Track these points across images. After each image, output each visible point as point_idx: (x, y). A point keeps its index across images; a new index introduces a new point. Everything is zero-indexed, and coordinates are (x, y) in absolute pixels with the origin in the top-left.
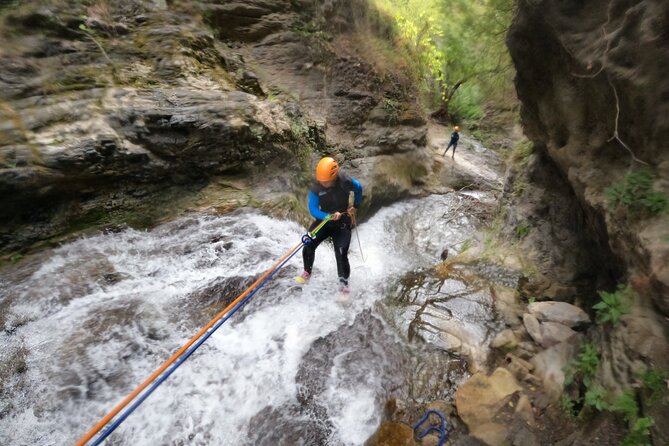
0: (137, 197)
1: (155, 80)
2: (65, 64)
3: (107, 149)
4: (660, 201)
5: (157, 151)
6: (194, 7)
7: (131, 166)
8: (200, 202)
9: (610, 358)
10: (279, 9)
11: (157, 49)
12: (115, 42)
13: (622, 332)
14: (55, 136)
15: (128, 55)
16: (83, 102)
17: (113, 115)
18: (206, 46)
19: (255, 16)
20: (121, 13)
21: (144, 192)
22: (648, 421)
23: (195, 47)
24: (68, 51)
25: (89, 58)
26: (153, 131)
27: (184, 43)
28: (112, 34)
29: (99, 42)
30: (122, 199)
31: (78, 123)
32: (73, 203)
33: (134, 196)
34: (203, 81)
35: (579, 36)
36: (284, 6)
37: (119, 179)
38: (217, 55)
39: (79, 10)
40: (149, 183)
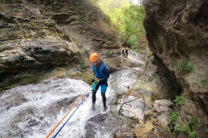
0: (31, 74)
1: (37, 36)
2: (9, 31)
3: (22, 58)
4: (191, 68)
5: (38, 59)
6: (49, 14)
7: (29, 64)
8: (51, 75)
9: (180, 115)
10: (75, 14)
11: (37, 27)
12: (25, 24)
13: (183, 107)
14: (5, 54)
15: (29, 28)
16: (14, 43)
17: (24, 48)
18: (53, 26)
19: (68, 16)
20: (27, 15)
21: (34, 72)
22: (194, 133)
23: (49, 26)
24: (10, 27)
25: (16, 29)
26: (36, 53)
27: (46, 25)
28: (24, 22)
29: (20, 24)
30: (26, 74)
31: (13, 50)
32: (11, 76)
33: (31, 73)
34: (51, 37)
35: (164, 21)
36: (76, 13)
37: (25, 68)
38: (56, 29)
39: (14, 14)
40: (35, 69)
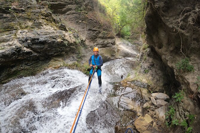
0: (29, 65)
1: (33, 27)
2: (4, 22)
3: (18, 50)
5: (35, 50)
6: (45, 3)
7: (26, 56)
8: (49, 66)
10: (71, 4)
11: (34, 17)
12: (20, 14)
14: (1, 47)
15: (25, 19)
16: (10, 35)
17: (20, 39)
18: (49, 16)
19: (64, 6)
20: (22, 5)
21: (31, 64)
23: (45, 16)
24: (5, 18)
25: (12, 20)
26: (33, 44)
27: (42, 15)
28: (19, 12)
29: (15, 14)
30: (24, 67)
31: (9, 42)
32: (8, 69)
33: (28, 65)
34: (48, 27)
36: (73, 3)
37: (22, 60)
38: (53, 19)
39: (9, 4)
40: (32, 61)
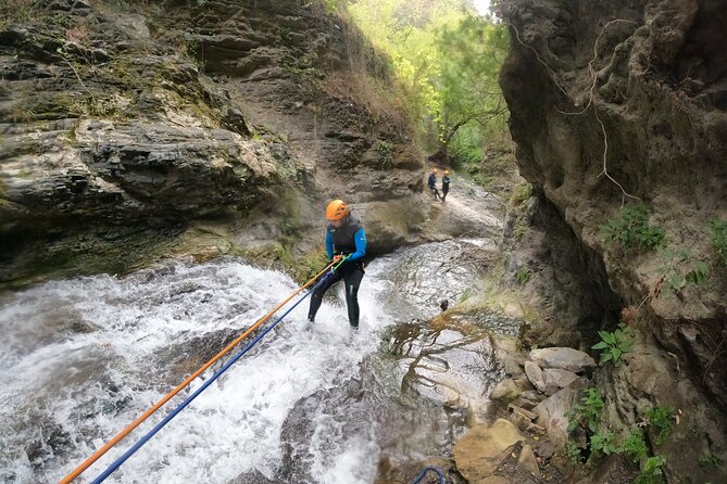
0: (108, 240)
1: (134, 113)
2: (39, 90)
3: (78, 184)
5: (132, 191)
6: (178, 36)
7: (103, 206)
8: (177, 249)
9: (615, 399)
10: (269, 42)
11: (136, 80)
12: (93, 69)
13: (624, 371)
14: (22, 167)
15: (106, 84)
16: (54, 132)
17: (87, 149)
18: (189, 79)
19: (243, 49)
20: (102, 38)
21: (116, 235)
22: (660, 460)
23: (177, 81)
24: (42, 76)
25: (63, 84)
26: (128, 169)
27: (166, 75)
28: (91, 60)
29: (75, 67)
30: (91, 242)
31: (47, 155)
32: (38, 243)
33: (105, 239)
34: (183, 117)
36: (274, 39)
37: (89, 219)
38: (201, 90)
39: (57, 32)
40: (122, 225)
